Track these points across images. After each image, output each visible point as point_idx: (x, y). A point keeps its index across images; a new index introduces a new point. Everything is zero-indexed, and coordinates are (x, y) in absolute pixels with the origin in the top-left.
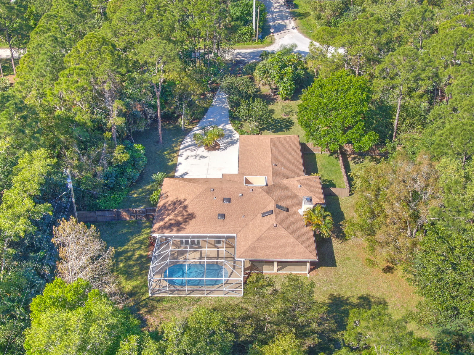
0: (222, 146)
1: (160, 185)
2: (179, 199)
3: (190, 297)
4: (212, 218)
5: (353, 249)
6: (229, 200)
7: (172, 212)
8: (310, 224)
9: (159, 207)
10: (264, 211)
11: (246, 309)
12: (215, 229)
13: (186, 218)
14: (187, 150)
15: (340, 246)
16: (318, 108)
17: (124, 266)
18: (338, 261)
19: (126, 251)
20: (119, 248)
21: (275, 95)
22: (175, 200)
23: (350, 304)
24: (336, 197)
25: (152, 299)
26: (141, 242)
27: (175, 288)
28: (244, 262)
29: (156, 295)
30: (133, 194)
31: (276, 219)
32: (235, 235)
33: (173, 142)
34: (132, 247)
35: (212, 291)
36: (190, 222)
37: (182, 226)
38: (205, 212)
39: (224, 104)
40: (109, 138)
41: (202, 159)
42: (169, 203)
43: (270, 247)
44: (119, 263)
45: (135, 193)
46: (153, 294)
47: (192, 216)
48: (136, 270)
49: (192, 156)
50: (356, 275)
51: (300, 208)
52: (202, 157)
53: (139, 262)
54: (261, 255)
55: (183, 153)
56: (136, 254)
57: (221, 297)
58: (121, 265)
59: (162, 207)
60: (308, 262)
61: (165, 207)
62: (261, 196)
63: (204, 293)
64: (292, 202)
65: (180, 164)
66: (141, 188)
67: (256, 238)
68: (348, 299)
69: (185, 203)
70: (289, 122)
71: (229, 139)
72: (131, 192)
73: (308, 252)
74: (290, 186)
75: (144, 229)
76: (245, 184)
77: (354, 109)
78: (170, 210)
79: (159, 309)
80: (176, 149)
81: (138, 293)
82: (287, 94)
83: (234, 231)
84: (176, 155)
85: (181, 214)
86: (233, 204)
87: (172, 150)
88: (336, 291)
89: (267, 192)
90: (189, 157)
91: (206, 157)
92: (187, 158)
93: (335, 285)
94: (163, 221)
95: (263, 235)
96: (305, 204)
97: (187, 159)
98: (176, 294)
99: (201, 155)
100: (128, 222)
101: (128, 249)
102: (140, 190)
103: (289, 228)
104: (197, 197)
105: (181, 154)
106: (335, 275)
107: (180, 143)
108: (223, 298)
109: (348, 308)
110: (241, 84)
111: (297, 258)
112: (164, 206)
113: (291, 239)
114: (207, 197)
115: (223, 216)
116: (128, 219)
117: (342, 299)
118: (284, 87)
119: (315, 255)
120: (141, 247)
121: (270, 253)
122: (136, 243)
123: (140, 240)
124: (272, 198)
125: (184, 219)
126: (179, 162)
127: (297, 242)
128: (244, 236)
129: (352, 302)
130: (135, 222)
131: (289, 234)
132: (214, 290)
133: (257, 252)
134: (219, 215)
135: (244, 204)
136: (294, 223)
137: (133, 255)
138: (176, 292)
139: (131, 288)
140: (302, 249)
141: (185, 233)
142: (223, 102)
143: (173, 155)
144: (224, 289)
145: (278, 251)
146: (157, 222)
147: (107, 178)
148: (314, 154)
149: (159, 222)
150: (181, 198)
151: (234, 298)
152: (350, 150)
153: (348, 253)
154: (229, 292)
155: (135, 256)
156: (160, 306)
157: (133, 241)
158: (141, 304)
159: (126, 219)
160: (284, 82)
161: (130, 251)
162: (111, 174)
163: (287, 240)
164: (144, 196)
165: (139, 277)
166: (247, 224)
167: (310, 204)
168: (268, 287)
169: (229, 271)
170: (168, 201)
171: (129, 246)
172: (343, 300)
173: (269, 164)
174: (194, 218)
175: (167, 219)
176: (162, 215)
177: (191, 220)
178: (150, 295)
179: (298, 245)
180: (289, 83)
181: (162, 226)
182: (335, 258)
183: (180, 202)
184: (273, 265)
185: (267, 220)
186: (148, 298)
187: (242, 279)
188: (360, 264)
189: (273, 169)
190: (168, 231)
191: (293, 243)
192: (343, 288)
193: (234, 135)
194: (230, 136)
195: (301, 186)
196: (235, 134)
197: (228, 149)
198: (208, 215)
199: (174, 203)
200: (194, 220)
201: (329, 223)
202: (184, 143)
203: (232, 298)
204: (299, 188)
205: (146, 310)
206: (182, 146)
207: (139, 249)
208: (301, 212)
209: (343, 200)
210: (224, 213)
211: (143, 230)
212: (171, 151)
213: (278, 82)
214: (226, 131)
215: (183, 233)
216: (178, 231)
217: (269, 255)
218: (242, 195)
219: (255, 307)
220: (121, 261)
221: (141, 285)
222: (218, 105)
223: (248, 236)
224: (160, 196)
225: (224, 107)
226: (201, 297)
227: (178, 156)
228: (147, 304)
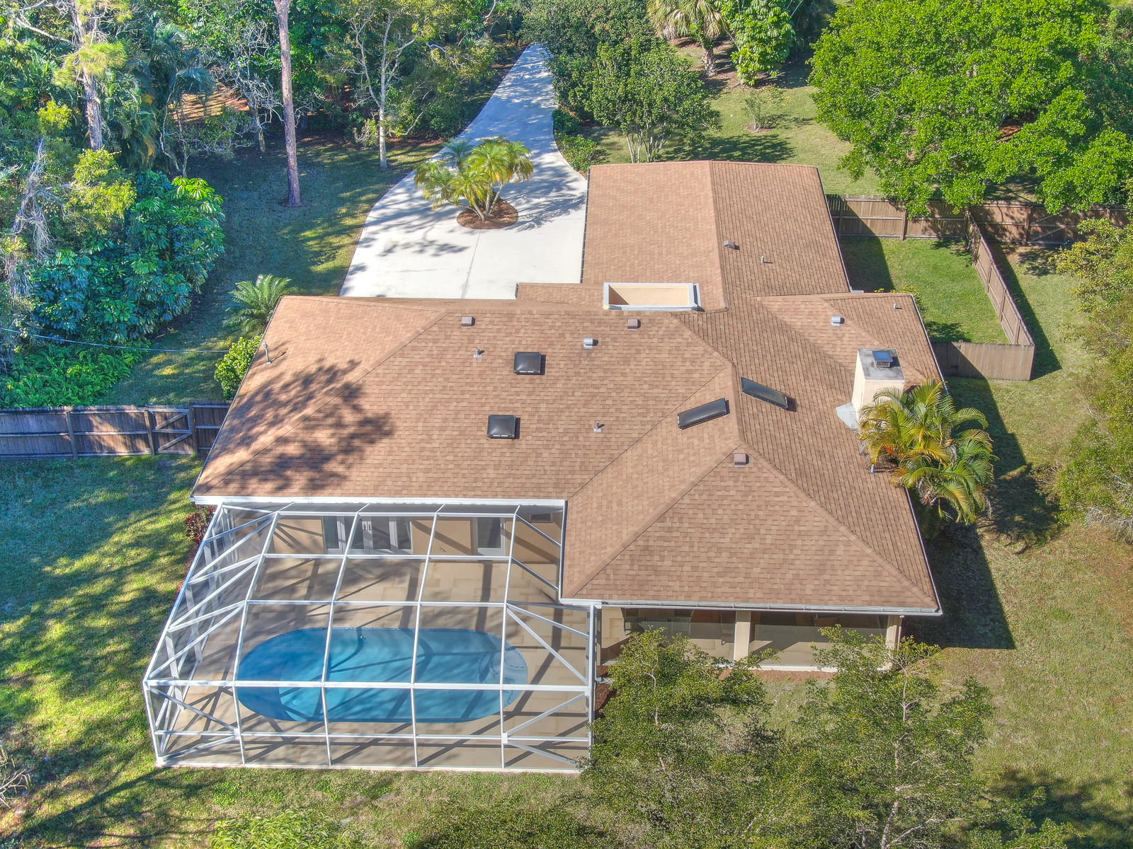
0: (523, 215)
1: (262, 321)
2: (327, 364)
3: (343, 773)
4: (462, 433)
5: (1078, 576)
6: (538, 363)
7: (294, 409)
8: (891, 461)
9: (242, 396)
10: (690, 405)
11: (601, 834)
12: (476, 480)
13: (353, 436)
14: (390, 227)
15: (1020, 564)
16: (902, 35)
17: (67, 638)
18: (1020, 625)
19: (90, 576)
20: (63, 561)
21: (719, 73)
22: (313, 369)
23: (1099, 818)
24: (979, 382)
25: (164, 784)
26: (158, 542)
27: (278, 730)
28: (598, 614)
29: (185, 764)
30: (159, 366)
31: (743, 432)
32: (560, 503)
33: (342, 202)
34: (117, 559)
35: (448, 747)
36: (369, 449)
37: (334, 467)
38: (435, 407)
39: (539, 95)
40: (61, 127)
41: (447, 257)
42: (288, 378)
43: (719, 551)
44: (51, 622)
45: (168, 363)
46: (173, 757)
47: (376, 428)
48: (115, 653)
49: (407, 246)
50: (1107, 685)
51: (841, 403)
52: (446, 248)
53: (135, 620)
54: (676, 585)
55: (376, 236)
56: (127, 588)
57: (491, 778)
58: (56, 630)
59: (257, 394)
60: (894, 619)
61: (268, 395)
62: (677, 348)
63: (412, 758)
64: (806, 378)
65: (361, 268)
66: (194, 345)
67: (653, 513)
68: (1084, 792)
69: (351, 377)
70: (774, 146)
71: (553, 194)
72: (155, 360)
73: (895, 573)
74: (797, 322)
75: (180, 489)
76: (606, 306)
77: (1048, 31)
78: (285, 404)
79: (192, 827)
80: (349, 222)
81: (107, 752)
82: (763, 59)
83: (556, 485)
84: (346, 240)
85: (330, 421)
86: (557, 379)
87: (336, 224)
88: (1026, 751)
89: (703, 334)
90: (397, 249)
91: (461, 250)
92: (389, 251)
93: (1016, 729)
94: (248, 445)
95: (687, 500)
96: (867, 374)
97: (390, 256)
98: (278, 760)
99: (442, 242)
100: (120, 463)
101: (97, 565)
102: (191, 352)
103: (801, 473)
104: (402, 350)
105: (367, 240)
106: (1013, 685)
107: (366, 206)
108: (501, 778)
109: (1090, 833)
110: (600, 12)
111: (842, 599)
112: (265, 392)
113: (815, 516)
114: (446, 349)
115: (512, 427)
116: (123, 452)
117: (1058, 793)
118: (753, 28)
119: (927, 587)
120: (154, 557)
121: (720, 575)
122: (136, 544)
123: (157, 533)
124: (725, 356)
125: (341, 440)
126: (356, 261)
127: (842, 529)
128: (600, 507)
129: (1108, 808)
130: (147, 464)
131: (802, 495)
132: (460, 744)
133: (657, 572)
134: (493, 420)
135: (603, 379)
136: (821, 454)
137: (114, 591)
138: (281, 751)
139: (77, 730)
140: (865, 563)
141: (342, 495)
142: (536, 89)
143: (335, 240)
144: (504, 739)
145: (757, 570)
146: (225, 450)
147: (51, 294)
148: (874, 240)
149: (232, 452)
150: (336, 359)
151: (549, 777)
152: (1016, 225)
153: (1058, 593)
154: (528, 753)
155: (122, 593)
156: (194, 815)
157: (126, 537)
158: (114, 800)
159: (111, 451)
160: (755, 14)
161: (108, 574)
162: (72, 278)
163: (797, 521)
164: (200, 371)
165: (123, 685)
166: (613, 460)
167: (890, 378)
168: (725, 713)
169: (533, 661)
170: (282, 374)
171: (104, 555)
172: (1063, 799)
173: (708, 244)
174: (389, 434)
175: (266, 439)
176: (249, 425)
177: (372, 442)
178: (160, 762)
179: (848, 544)
180: (772, 13)
181: (242, 464)
182: (1001, 610)
183: (332, 374)
184: (729, 638)
185: (701, 439)
186: (150, 778)
187: (587, 690)
188: (1116, 637)
189: (721, 257)
190: (269, 486)
191: (824, 532)
192: (1057, 741)
193: (573, 185)
194: (558, 186)
195: (842, 321)
196: (575, 180)
197: (546, 226)
198: (445, 420)
199: (307, 380)
200: (383, 445)
201: (976, 457)
202: (383, 207)
203: (539, 782)
204: (834, 329)
205: (131, 831)
206: (373, 215)
207: (141, 567)
208: (851, 413)
209: (1008, 391)
210: (517, 414)
211: (173, 496)
212: (330, 230)
213: (733, 13)
214: (542, 171)
215: (331, 495)
216: (314, 486)
217: (714, 585)
218: (595, 343)
219: (657, 819)
220: (60, 616)
221: (127, 715)
222: (515, 97)
223: (620, 504)
224: (253, 358)
225: (538, 105)
226: (398, 774)
227: (356, 243)
228: (139, 803)
